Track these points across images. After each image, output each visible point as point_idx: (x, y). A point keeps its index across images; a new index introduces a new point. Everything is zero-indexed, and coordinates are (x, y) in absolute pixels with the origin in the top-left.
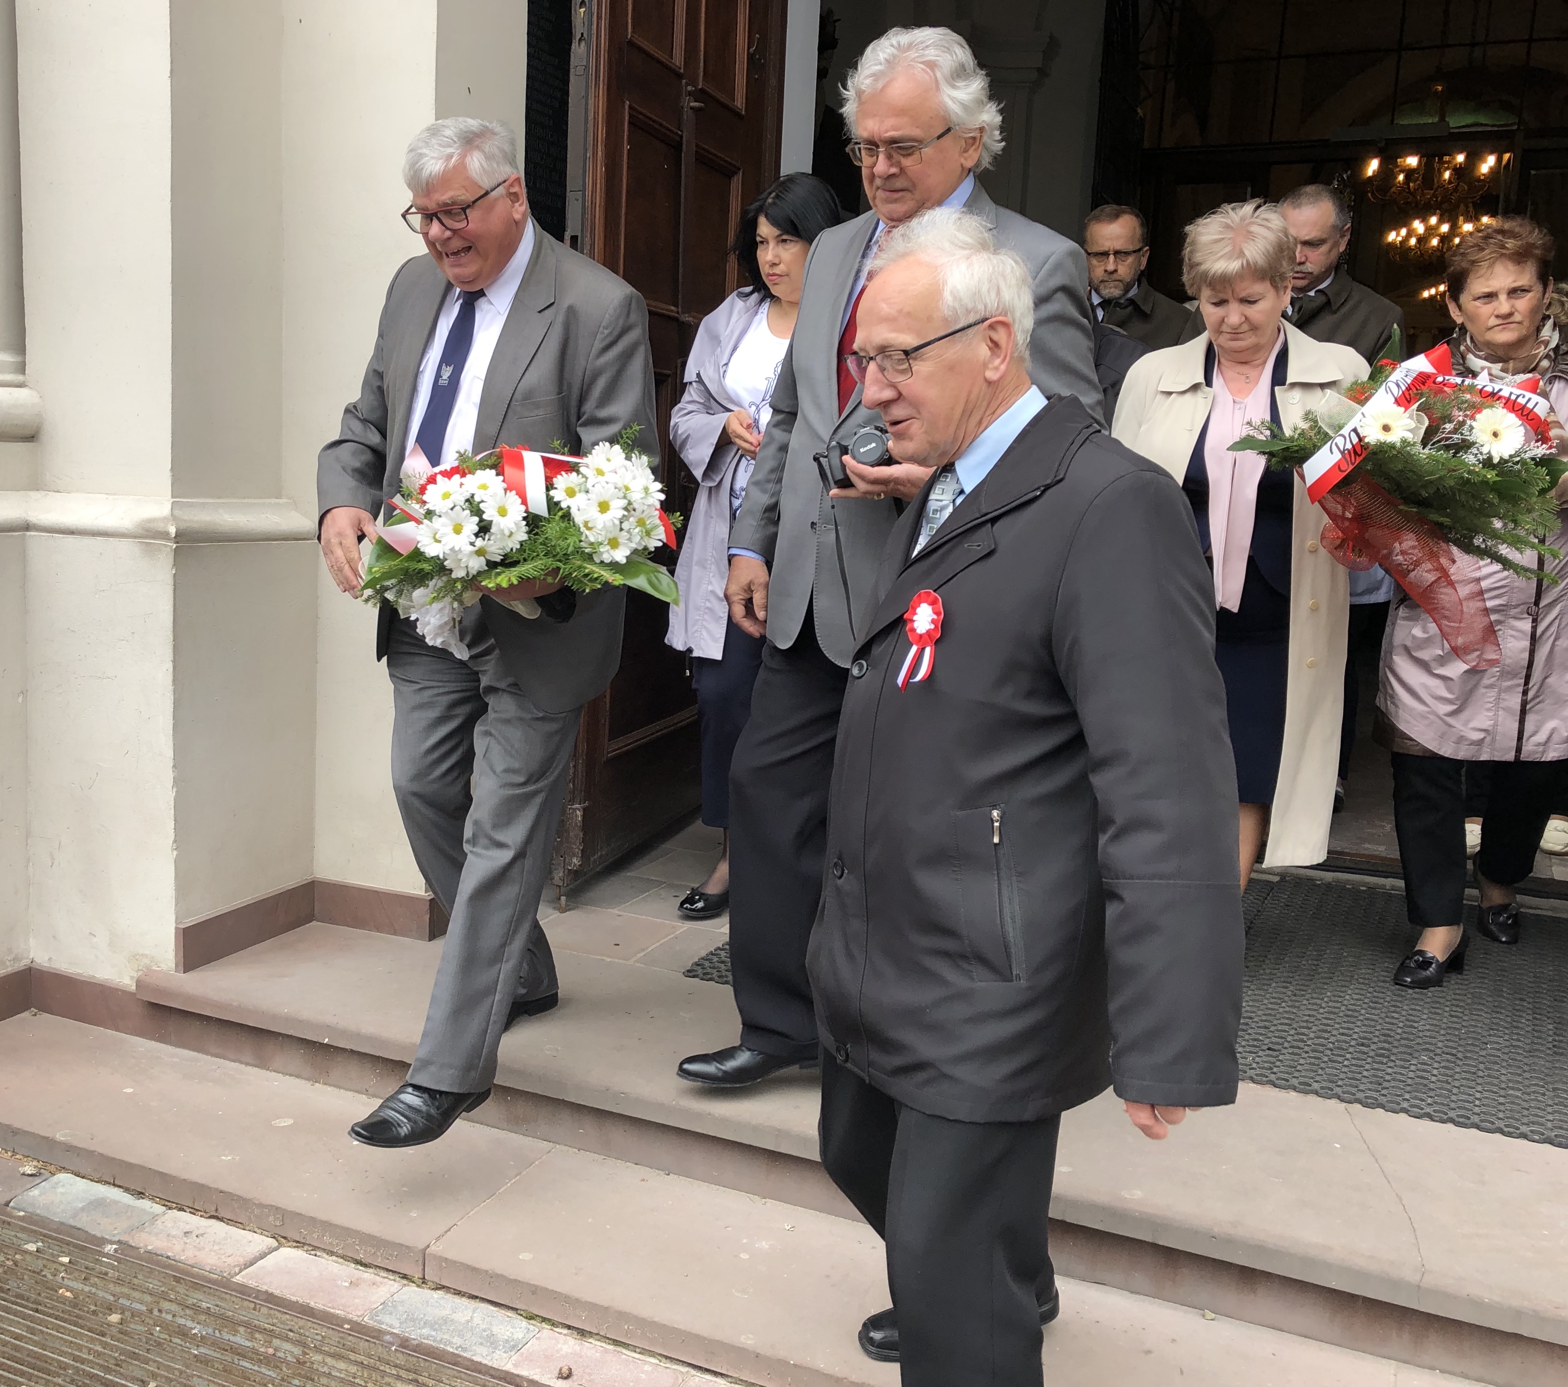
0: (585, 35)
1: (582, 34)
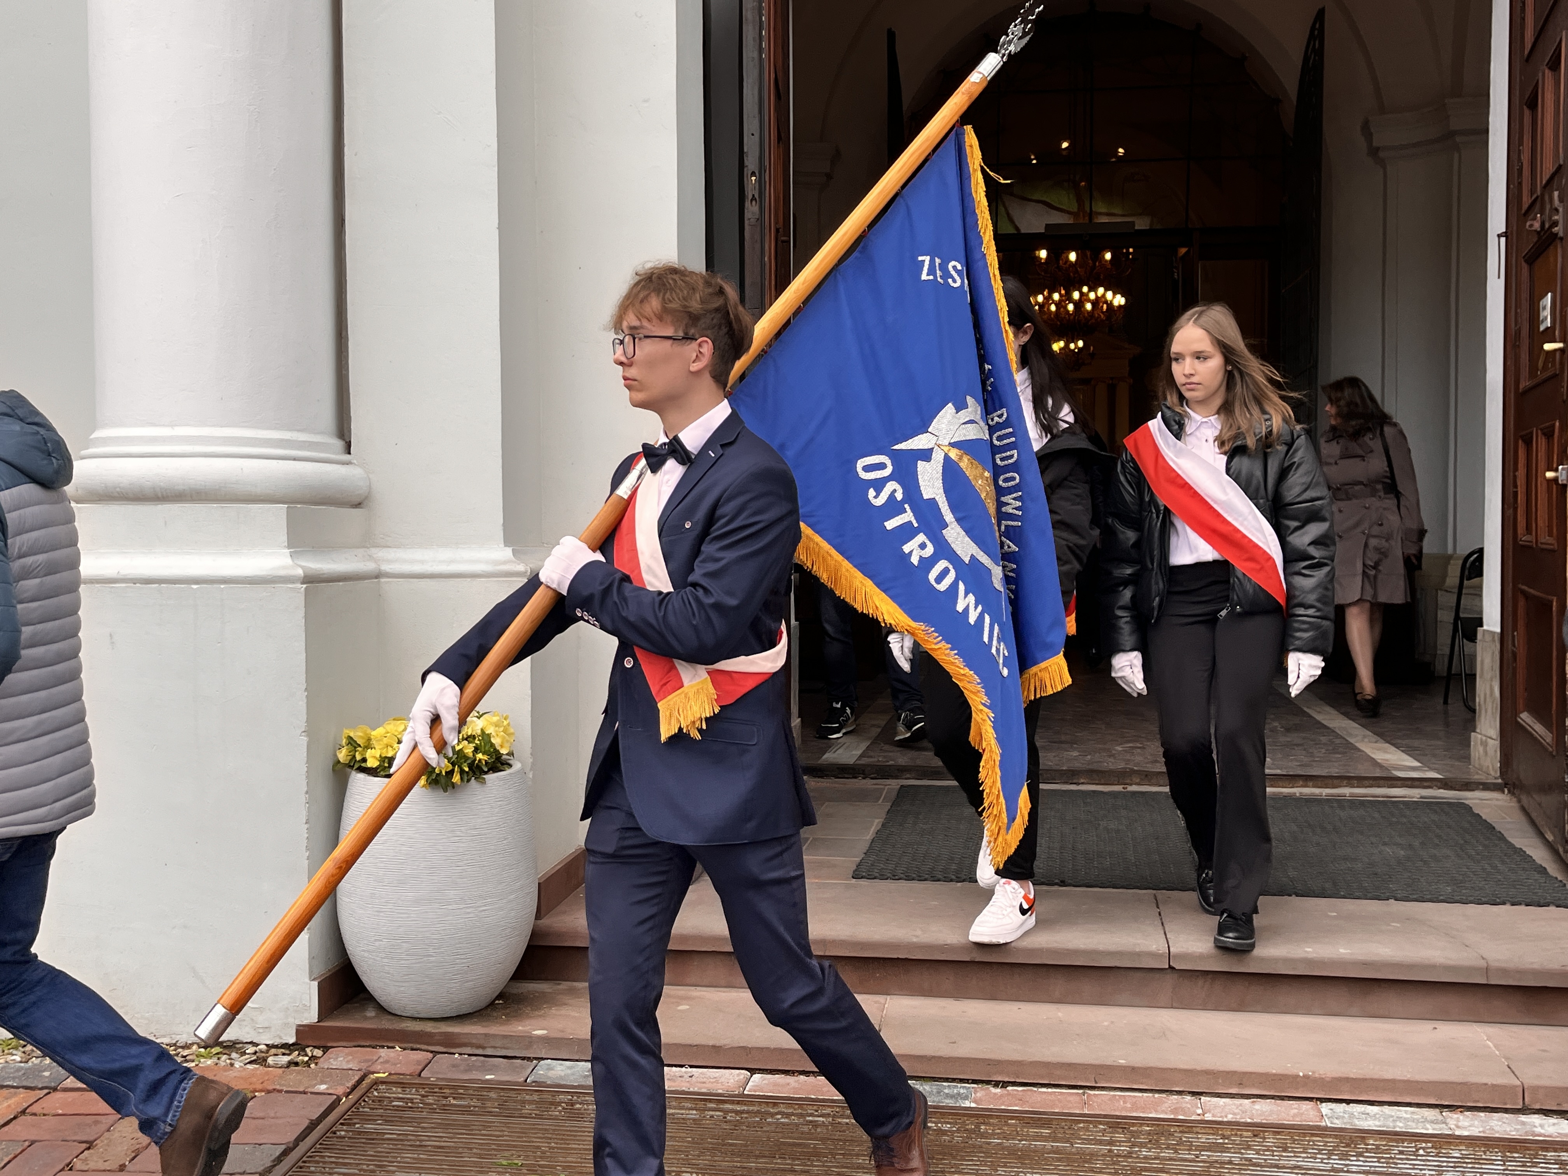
0: (757, 196)
1: (753, 195)
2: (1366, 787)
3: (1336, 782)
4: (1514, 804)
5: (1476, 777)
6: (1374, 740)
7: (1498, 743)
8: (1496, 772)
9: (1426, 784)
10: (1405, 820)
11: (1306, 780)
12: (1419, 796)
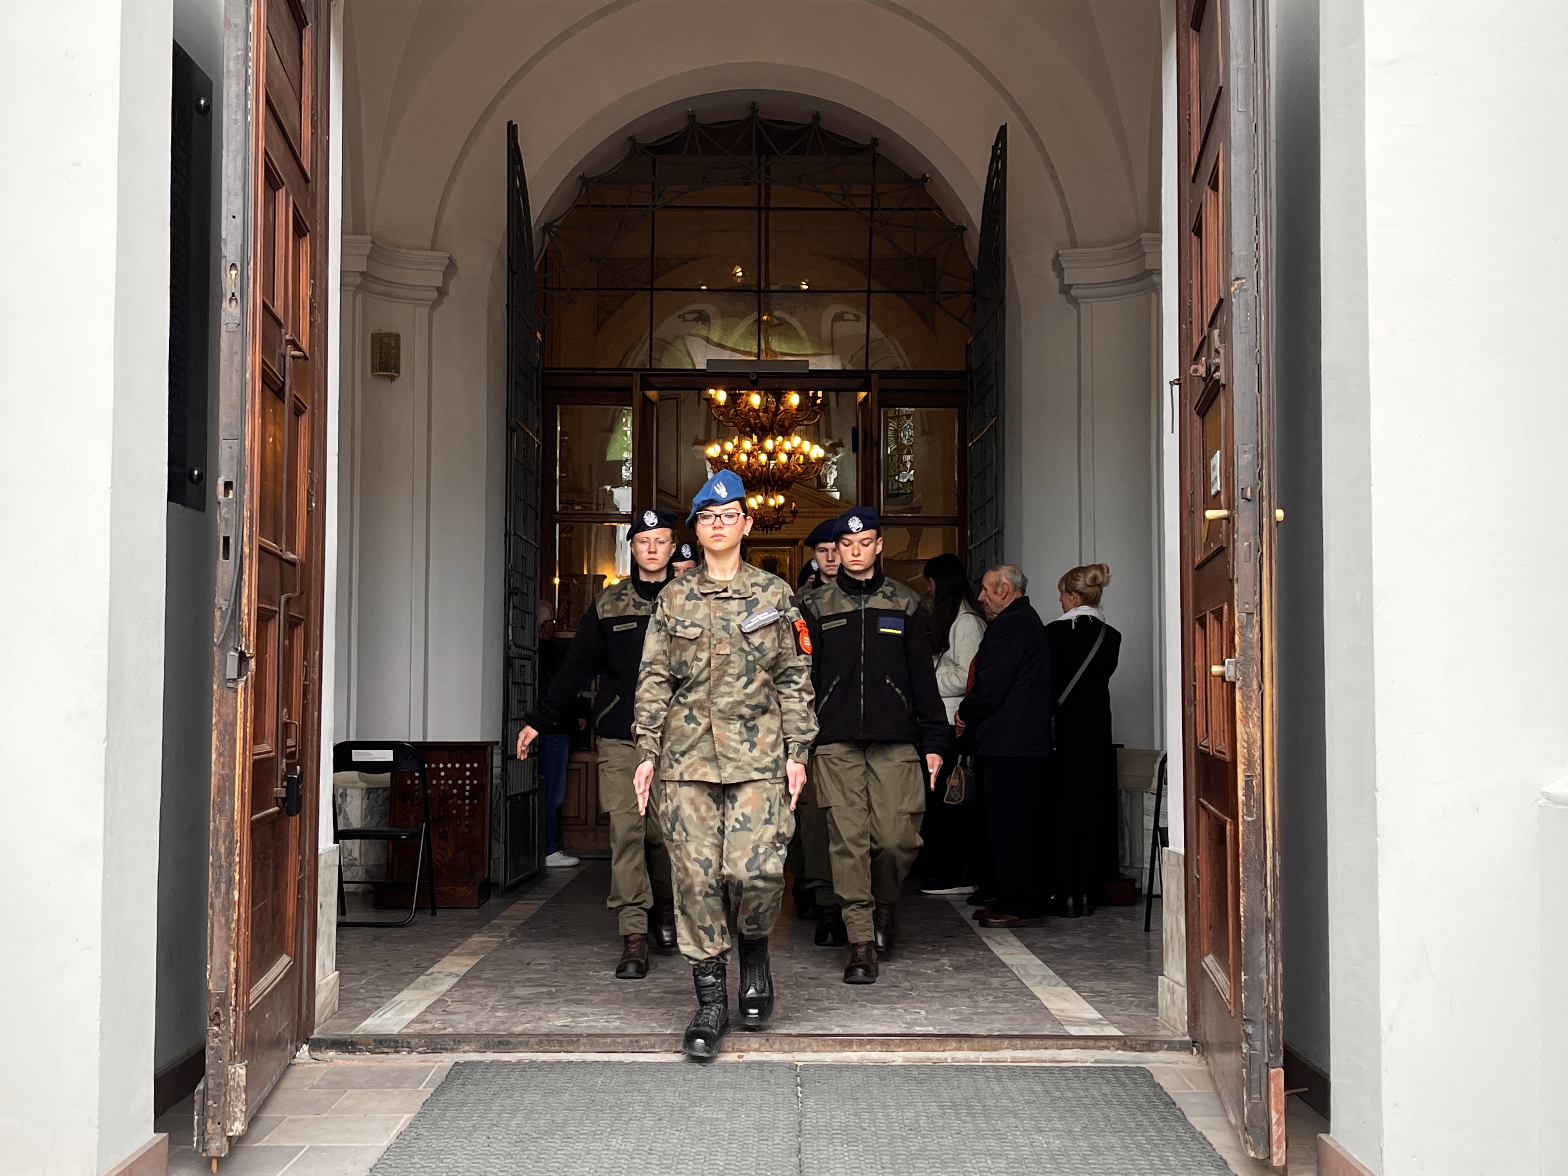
0: (237, 295)
1: (233, 295)
2: (1031, 1049)
3: (996, 1042)
4: (1203, 1068)
5: (1161, 1033)
6: (1054, 982)
7: (1185, 990)
8: (1183, 1026)
9: (1102, 1044)
10: (1070, 1095)
11: (960, 1041)
12: (1092, 1060)
